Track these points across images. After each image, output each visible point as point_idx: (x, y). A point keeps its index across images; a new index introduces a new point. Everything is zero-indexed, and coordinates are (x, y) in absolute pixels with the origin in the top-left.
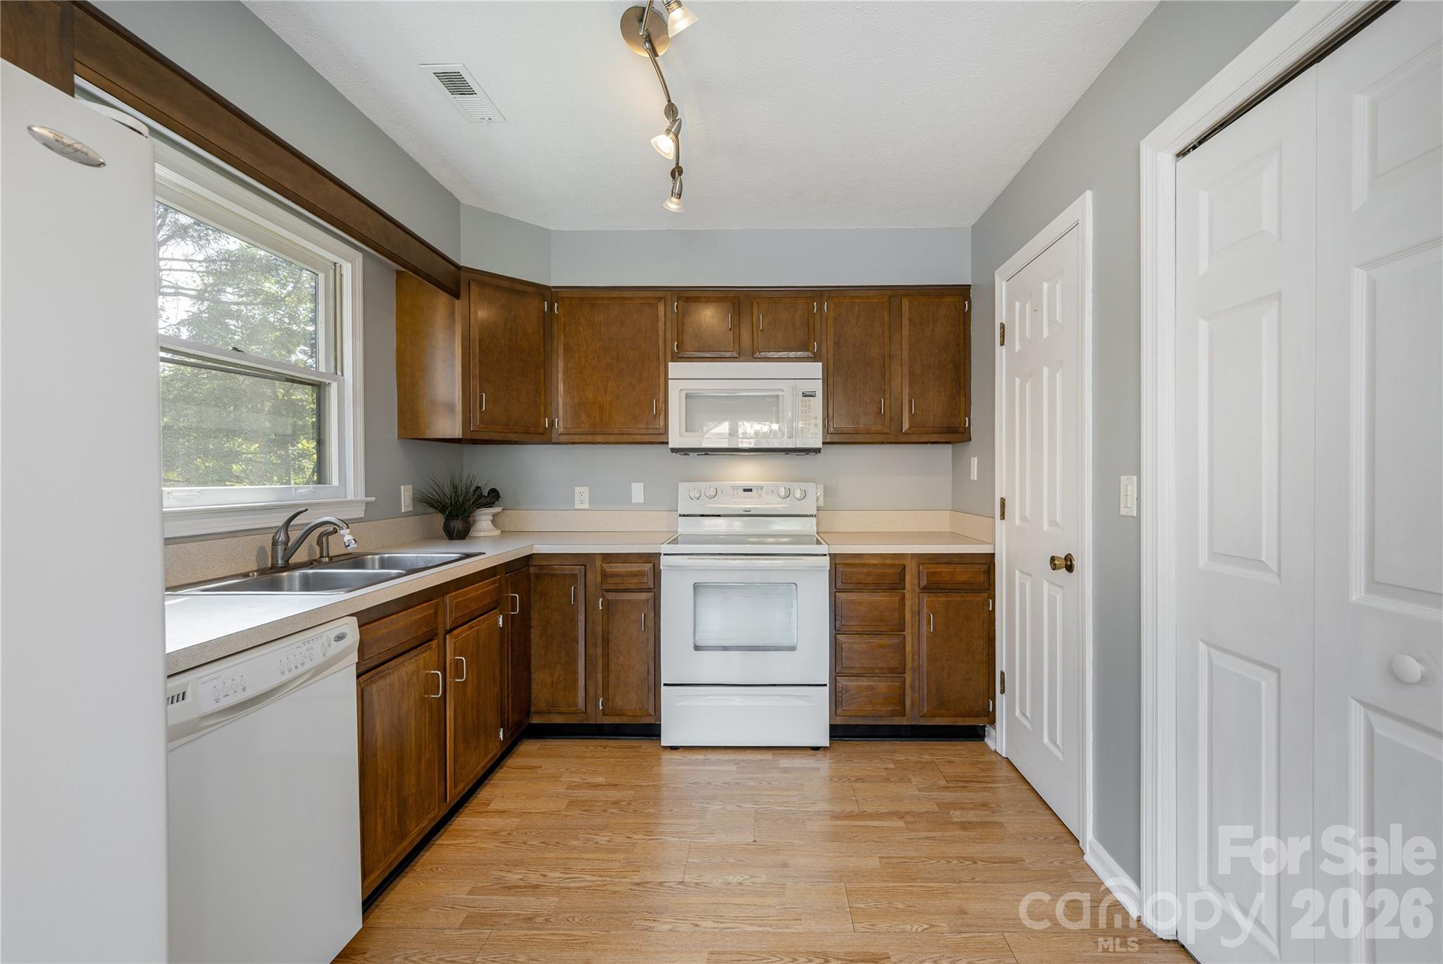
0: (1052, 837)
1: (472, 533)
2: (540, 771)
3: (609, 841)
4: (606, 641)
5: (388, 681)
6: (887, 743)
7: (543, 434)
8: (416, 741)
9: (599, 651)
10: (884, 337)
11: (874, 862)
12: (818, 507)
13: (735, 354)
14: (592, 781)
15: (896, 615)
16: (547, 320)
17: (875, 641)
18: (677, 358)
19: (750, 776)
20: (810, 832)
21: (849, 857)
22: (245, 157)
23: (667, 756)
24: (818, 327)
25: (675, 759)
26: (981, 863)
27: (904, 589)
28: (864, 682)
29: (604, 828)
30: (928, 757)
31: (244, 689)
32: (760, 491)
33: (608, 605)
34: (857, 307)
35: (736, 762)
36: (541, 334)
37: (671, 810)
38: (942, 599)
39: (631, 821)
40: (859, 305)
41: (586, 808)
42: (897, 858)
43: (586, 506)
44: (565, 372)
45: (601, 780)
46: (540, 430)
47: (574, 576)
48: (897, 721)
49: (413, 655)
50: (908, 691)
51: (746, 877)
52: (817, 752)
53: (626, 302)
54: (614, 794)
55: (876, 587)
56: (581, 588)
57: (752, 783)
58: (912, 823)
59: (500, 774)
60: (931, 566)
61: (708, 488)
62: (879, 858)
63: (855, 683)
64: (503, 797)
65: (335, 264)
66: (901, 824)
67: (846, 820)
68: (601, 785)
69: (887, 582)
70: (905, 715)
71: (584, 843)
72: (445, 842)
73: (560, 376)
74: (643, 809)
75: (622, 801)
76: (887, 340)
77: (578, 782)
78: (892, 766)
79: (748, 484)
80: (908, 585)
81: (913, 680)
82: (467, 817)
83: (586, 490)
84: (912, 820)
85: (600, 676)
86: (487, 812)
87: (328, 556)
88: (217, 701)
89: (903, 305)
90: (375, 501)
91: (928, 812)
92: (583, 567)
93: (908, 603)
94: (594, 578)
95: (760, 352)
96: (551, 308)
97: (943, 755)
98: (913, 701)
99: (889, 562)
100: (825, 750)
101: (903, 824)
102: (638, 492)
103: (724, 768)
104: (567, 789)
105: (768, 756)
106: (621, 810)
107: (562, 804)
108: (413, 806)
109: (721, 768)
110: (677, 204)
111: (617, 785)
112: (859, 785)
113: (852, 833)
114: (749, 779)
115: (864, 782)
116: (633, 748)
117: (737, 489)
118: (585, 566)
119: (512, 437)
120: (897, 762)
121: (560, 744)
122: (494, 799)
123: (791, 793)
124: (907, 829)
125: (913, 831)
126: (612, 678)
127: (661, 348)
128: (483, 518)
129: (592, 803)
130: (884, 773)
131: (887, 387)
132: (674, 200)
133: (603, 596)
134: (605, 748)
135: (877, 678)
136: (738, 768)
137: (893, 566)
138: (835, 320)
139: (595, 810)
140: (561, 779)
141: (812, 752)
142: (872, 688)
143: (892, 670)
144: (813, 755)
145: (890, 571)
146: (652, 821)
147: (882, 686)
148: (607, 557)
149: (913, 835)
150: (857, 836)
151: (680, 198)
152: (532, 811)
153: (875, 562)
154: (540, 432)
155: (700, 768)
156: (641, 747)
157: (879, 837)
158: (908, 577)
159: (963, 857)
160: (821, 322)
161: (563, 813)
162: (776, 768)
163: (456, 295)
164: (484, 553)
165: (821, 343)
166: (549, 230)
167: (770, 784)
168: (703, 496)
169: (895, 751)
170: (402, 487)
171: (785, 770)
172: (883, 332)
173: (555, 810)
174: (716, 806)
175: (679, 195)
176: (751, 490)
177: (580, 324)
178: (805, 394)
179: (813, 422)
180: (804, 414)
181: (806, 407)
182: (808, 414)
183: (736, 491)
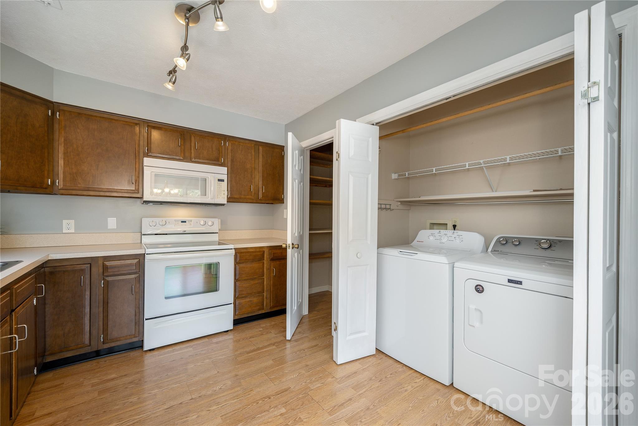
0: (323, 336)
4: (106, 303)
6: (255, 322)
7: (46, 188)
9: (101, 309)
10: (252, 160)
11: (271, 362)
12: (219, 229)
13: (181, 158)
14: (105, 379)
15: (261, 270)
16: (50, 121)
17: (252, 282)
18: (148, 156)
19: (201, 349)
20: (241, 361)
21: (261, 364)
23: (149, 354)
24: (223, 152)
25: (156, 354)
26: (306, 350)
27: (264, 260)
28: (248, 300)
29: (131, 395)
30: (273, 323)
32: (190, 222)
33: (108, 284)
34: (241, 147)
36: (46, 129)
37: (167, 375)
38: (278, 262)
39: (146, 386)
40: (242, 146)
41: (113, 391)
42: (278, 358)
43: (73, 231)
44: (65, 154)
45: (113, 376)
46: (45, 186)
47: (83, 270)
48: (260, 312)
50: (265, 300)
51: (222, 385)
52: (228, 332)
54: (127, 379)
55: (253, 261)
56: (88, 276)
57: (204, 352)
58: (278, 345)
60: (274, 250)
61: (161, 221)
62: (272, 360)
63: (244, 301)
66: (274, 347)
67: (253, 352)
68: (115, 378)
69: (257, 258)
70: (264, 309)
71: (123, 405)
73: (61, 155)
75: (135, 381)
76: (253, 162)
77: (98, 382)
78: (262, 329)
79: (184, 219)
80: (265, 259)
81: (267, 295)
83: (72, 222)
84: (277, 345)
89: (260, 149)
91: (282, 340)
92: (89, 265)
93: (265, 265)
94: (97, 270)
95: (195, 159)
96: (53, 113)
97: (279, 321)
98: (266, 304)
99: (258, 250)
100: (231, 331)
101: (275, 347)
102: (112, 223)
103: (187, 350)
104: (92, 387)
105: (206, 340)
106: (136, 384)
107: (94, 394)
109: (184, 351)
110: (172, 87)
111: (126, 375)
112: (252, 339)
113: (258, 356)
114: (201, 351)
115: (253, 338)
120: (263, 328)
123: (225, 350)
124: (277, 348)
125: (279, 348)
126: (109, 322)
127: (137, 149)
129: (116, 387)
130: (260, 333)
131: (253, 181)
132: (171, 84)
133: (104, 279)
135: (253, 297)
136: (193, 349)
137: (260, 251)
138: (232, 150)
139: (119, 390)
140: (84, 384)
142: (251, 301)
143: (259, 293)
144: (227, 334)
145: (259, 253)
147: (255, 300)
148: (107, 258)
149: (280, 349)
150: (260, 356)
151: (174, 84)
152: (73, 405)
153: (252, 250)
155: (172, 354)
156: (130, 355)
157: (269, 354)
158: (265, 255)
159: (300, 350)
160: (225, 150)
161: (98, 398)
162: (212, 343)
164: (22, 261)
165: (225, 159)
166: (53, 68)
167: (213, 350)
168: (158, 225)
169: (260, 324)
171: (217, 343)
172: (252, 158)
173: (91, 399)
174: (191, 366)
175: (174, 83)
176: (185, 222)
177: (78, 128)
178: (219, 180)
179: (223, 192)
180: (218, 189)
181: (219, 186)
182: (220, 189)
183: (177, 222)
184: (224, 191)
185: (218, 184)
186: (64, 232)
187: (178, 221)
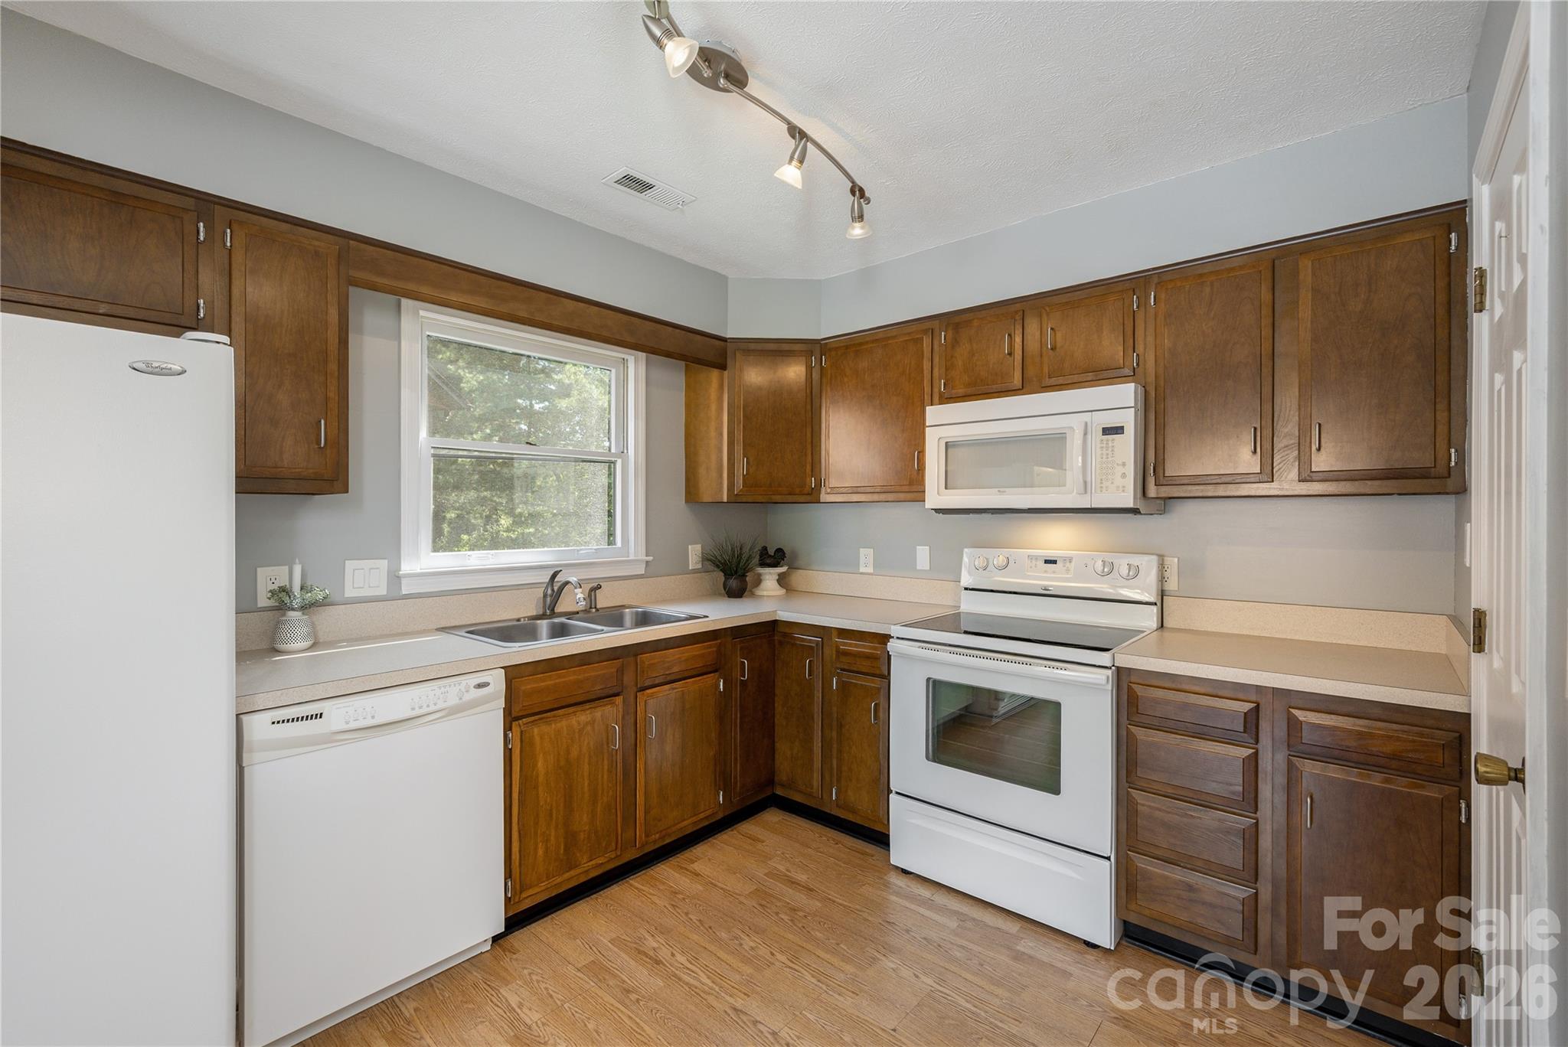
1: (759, 592)
2: (759, 846)
3: (752, 948)
4: (841, 725)
5: (553, 726)
7: (809, 494)
8: (589, 785)
9: (834, 734)
10: (1260, 327)
14: (794, 875)
18: (935, 401)
19: (964, 942)
22: (483, 303)
23: (893, 878)
24: (1139, 331)
25: (894, 885)
27: (1260, 741)
28: (1176, 875)
29: (758, 931)
31: (373, 717)
32: (1068, 564)
33: (844, 686)
35: (962, 917)
36: (808, 390)
37: (841, 942)
39: (791, 936)
41: (764, 903)
43: (870, 570)
45: (802, 877)
46: (807, 490)
47: (811, 648)
49: (588, 707)
50: (1264, 914)
52: (1092, 951)
53: (890, 342)
54: (800, 899)
56: (819, 662)
57: (958, 954)
59: (725, 836)
61: (998, 557)
63: (1160, 871)
64: (709, 859)
65: (624, 359)
68: (798, 884)
70: (1255, 954)
71: (731, 940)
72: (636, 884)
74: (813, 929)
75: (801, 910)
76: (1266, 331)
77: (781, 872)
79: (1051, 554)
80: (1264, 737)
81: (1274, 901)
82: (671, 868)
83: (870, 552)
85: (835, 762)
86: (686, 869)
87: (595, 608)
88: (347, 723)
89: (1300, 269)
90: (653, 560)
93: (1265, 768)
94: (830, 653)
96: (819, 362)
99: (1225, 694)
100: (1106, 954)
102: (923, 556)
104: (765, 874)
106: (792, 920)
107: (749, 888)
108: (585, 842)
110: (863, 229)
111: (811, 890)
116: (864, 853)
117: (1036, 559)
118: (822, 639)
119: (778, 498)
121: (799, 823)
122: (702, 858)
126: (845, 768)
127: (927, 389)
128: (767, 577)
129: (774, 900)
132: (857, 225)
133: (838, 675)
134: (837, 844)
135: (1203, 876)
138: (1170, 314)
139: (770, 909)
140: (769, 862)
141: (1084, 947)
142: (1191, 888)
144: (1080, 952)
146: (809, 946)
148: (843, 633)
151: (862, 221)
152: (719, 885)
153: (1200, 690)
154: (806, 492)
155: (913, 907)
156: (873, 856)
160: (1145, 322)
161: (742, 899)
163: (723, 367)
164: (707, 617)
165: (1141, 354)
167: (982, 966)
168: (991, 566)
170: (690, 547)
171: (1019, 955)
172: (1261, 320)
173: (737, 891)
175: (860, 218)
176: (1055, 562)
177: (845, 375)
178: (1107, 431)
179: (1119, 470)
180: (1104, 460)
181: (1104, 452)
182: (1110, 459)
183: (1034, 561)
184: (1124, 464)
185: (1104, 445)
186: (861, 571)
187: (1037, 558)
